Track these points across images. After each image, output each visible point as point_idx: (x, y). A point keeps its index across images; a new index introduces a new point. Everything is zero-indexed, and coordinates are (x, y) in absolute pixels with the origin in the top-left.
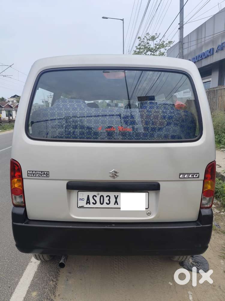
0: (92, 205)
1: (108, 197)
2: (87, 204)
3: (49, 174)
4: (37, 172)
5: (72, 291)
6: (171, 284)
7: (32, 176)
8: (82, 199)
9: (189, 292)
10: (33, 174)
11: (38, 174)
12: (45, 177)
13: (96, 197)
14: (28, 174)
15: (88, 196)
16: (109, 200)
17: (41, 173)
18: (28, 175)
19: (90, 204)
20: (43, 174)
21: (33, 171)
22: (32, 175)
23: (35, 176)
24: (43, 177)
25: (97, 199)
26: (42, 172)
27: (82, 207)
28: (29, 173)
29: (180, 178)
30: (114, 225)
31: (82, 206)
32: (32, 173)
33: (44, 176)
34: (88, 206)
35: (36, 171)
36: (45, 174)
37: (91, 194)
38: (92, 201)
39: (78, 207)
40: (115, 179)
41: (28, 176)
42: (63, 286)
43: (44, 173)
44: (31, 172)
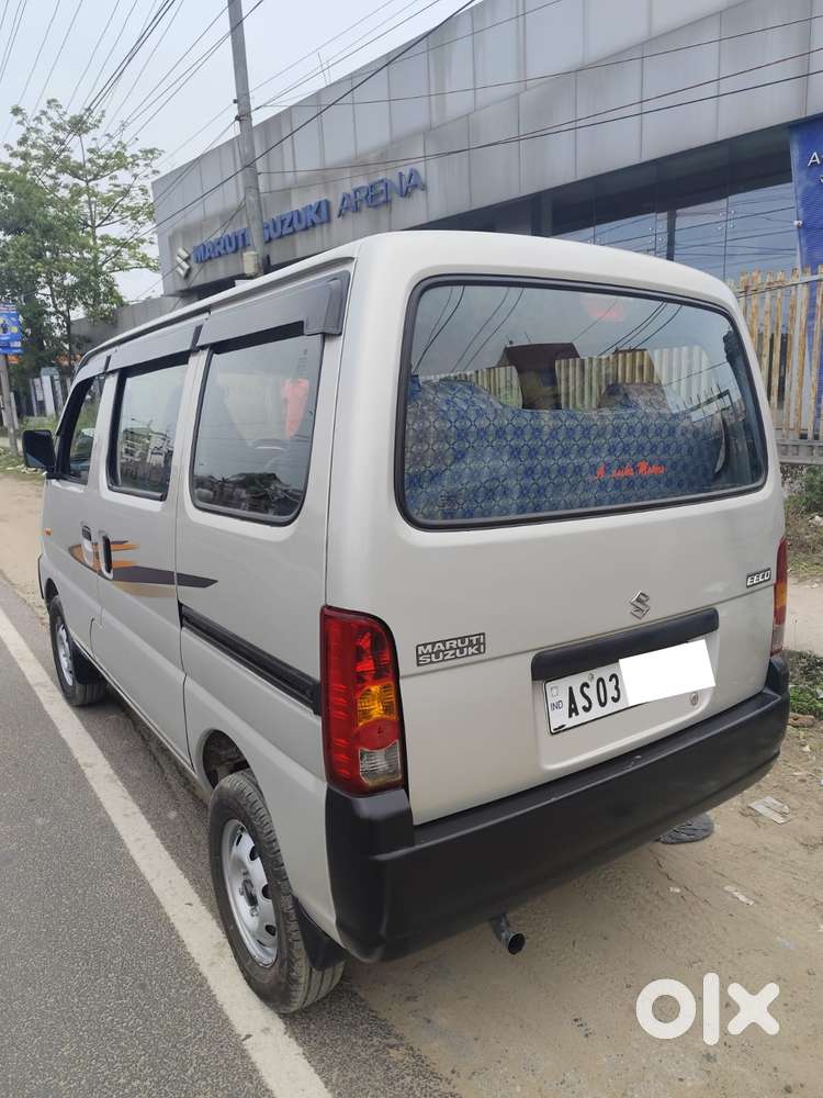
0: (583, 717)
1: (614, 680)
2: (570, 716)
3: (484, 644)
4: (448, 643)
5: (476, 1039)
6: (678, 890)
7: (431, 662)
8: (557, 706)
9: (727, 888)
10: (435, 653)
11: (451, 648)
12: (473, 654)
13: (588, 687)
14: (418, 656)
15: (571, 689)
16: (617, 688)
17: (460, 645)
18: (418, 661)
19: (577, 714)
20: (467, 647)
21: (434, 644)
22: (434, 660)
23: (443, 660)
24: (467, 655)
25: (591, 692)
26: (463, 639)
27: (561, 730)
28: (423, 654)
29: (748, 587)
30: (638, 757)
31: (560, 728)
32: (433, 647)
33: (471, 650)
34: (575, 720)
35: (444, 642)
36: (472, 645)
37: (575, 681)
38: (581, 702)
39: (553, 734)
40: (644, 620)
41: (418, 665)
42: (436, 1044)
43: (471, 641)
44: (429, 647)
